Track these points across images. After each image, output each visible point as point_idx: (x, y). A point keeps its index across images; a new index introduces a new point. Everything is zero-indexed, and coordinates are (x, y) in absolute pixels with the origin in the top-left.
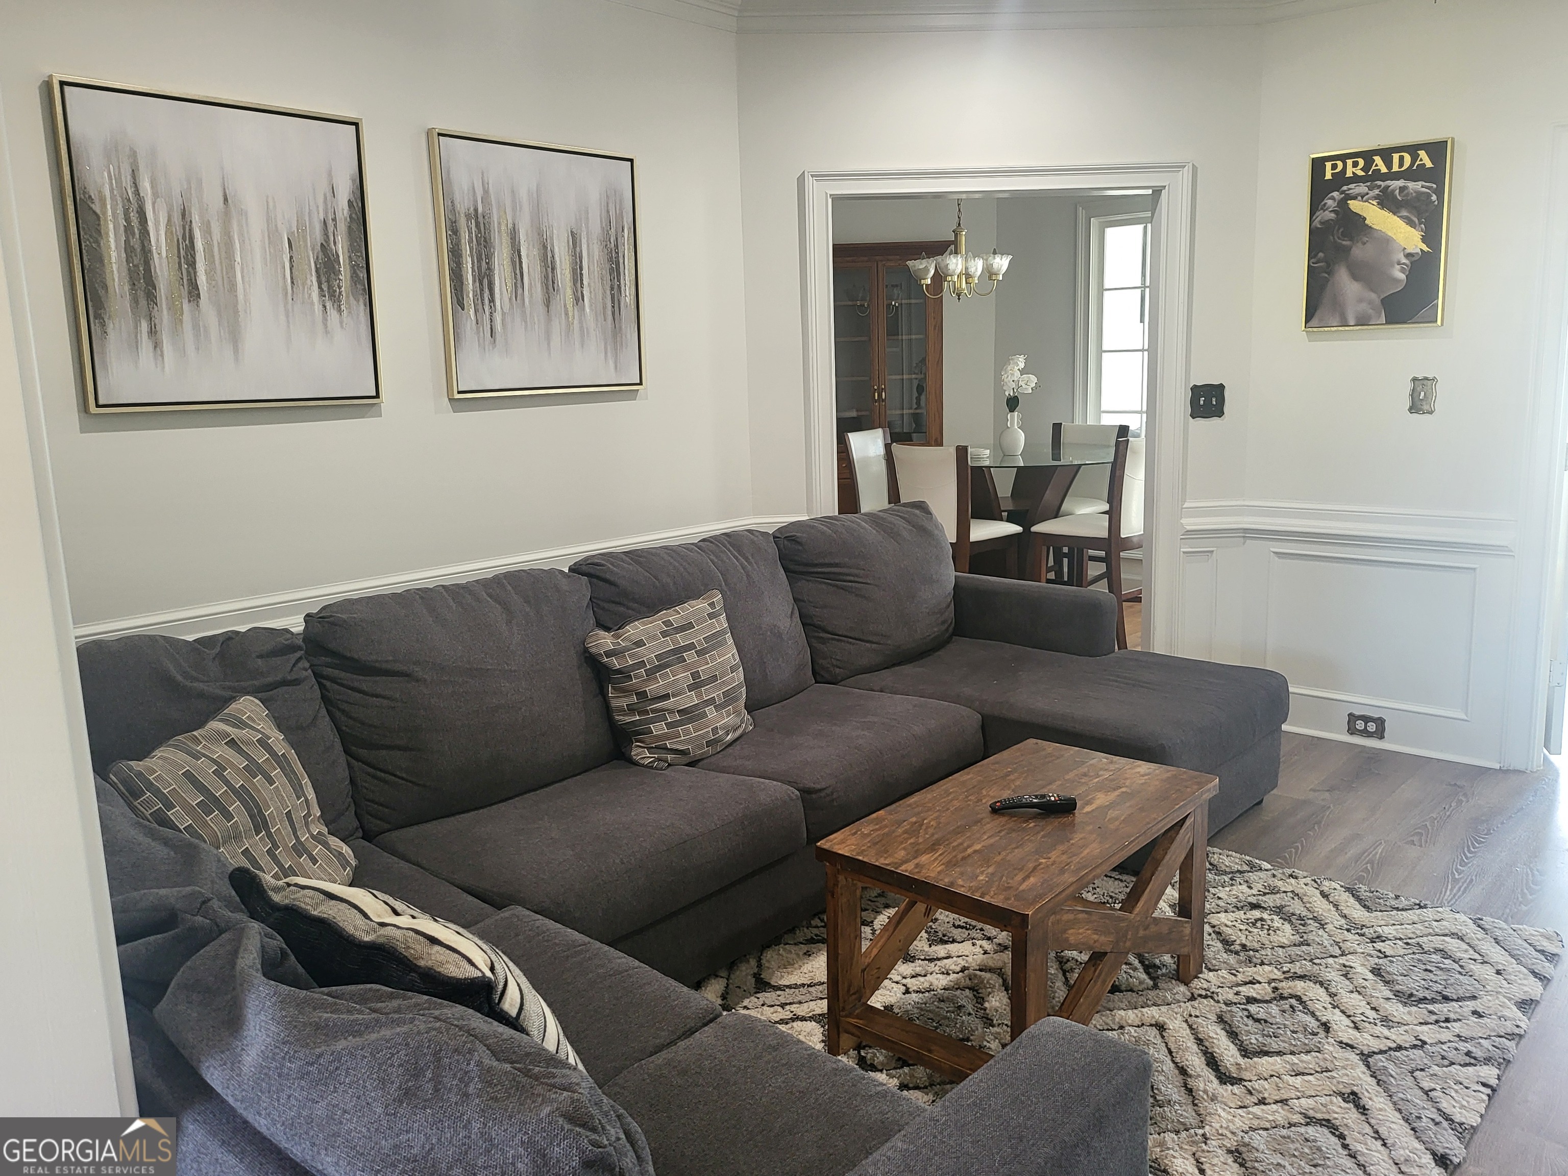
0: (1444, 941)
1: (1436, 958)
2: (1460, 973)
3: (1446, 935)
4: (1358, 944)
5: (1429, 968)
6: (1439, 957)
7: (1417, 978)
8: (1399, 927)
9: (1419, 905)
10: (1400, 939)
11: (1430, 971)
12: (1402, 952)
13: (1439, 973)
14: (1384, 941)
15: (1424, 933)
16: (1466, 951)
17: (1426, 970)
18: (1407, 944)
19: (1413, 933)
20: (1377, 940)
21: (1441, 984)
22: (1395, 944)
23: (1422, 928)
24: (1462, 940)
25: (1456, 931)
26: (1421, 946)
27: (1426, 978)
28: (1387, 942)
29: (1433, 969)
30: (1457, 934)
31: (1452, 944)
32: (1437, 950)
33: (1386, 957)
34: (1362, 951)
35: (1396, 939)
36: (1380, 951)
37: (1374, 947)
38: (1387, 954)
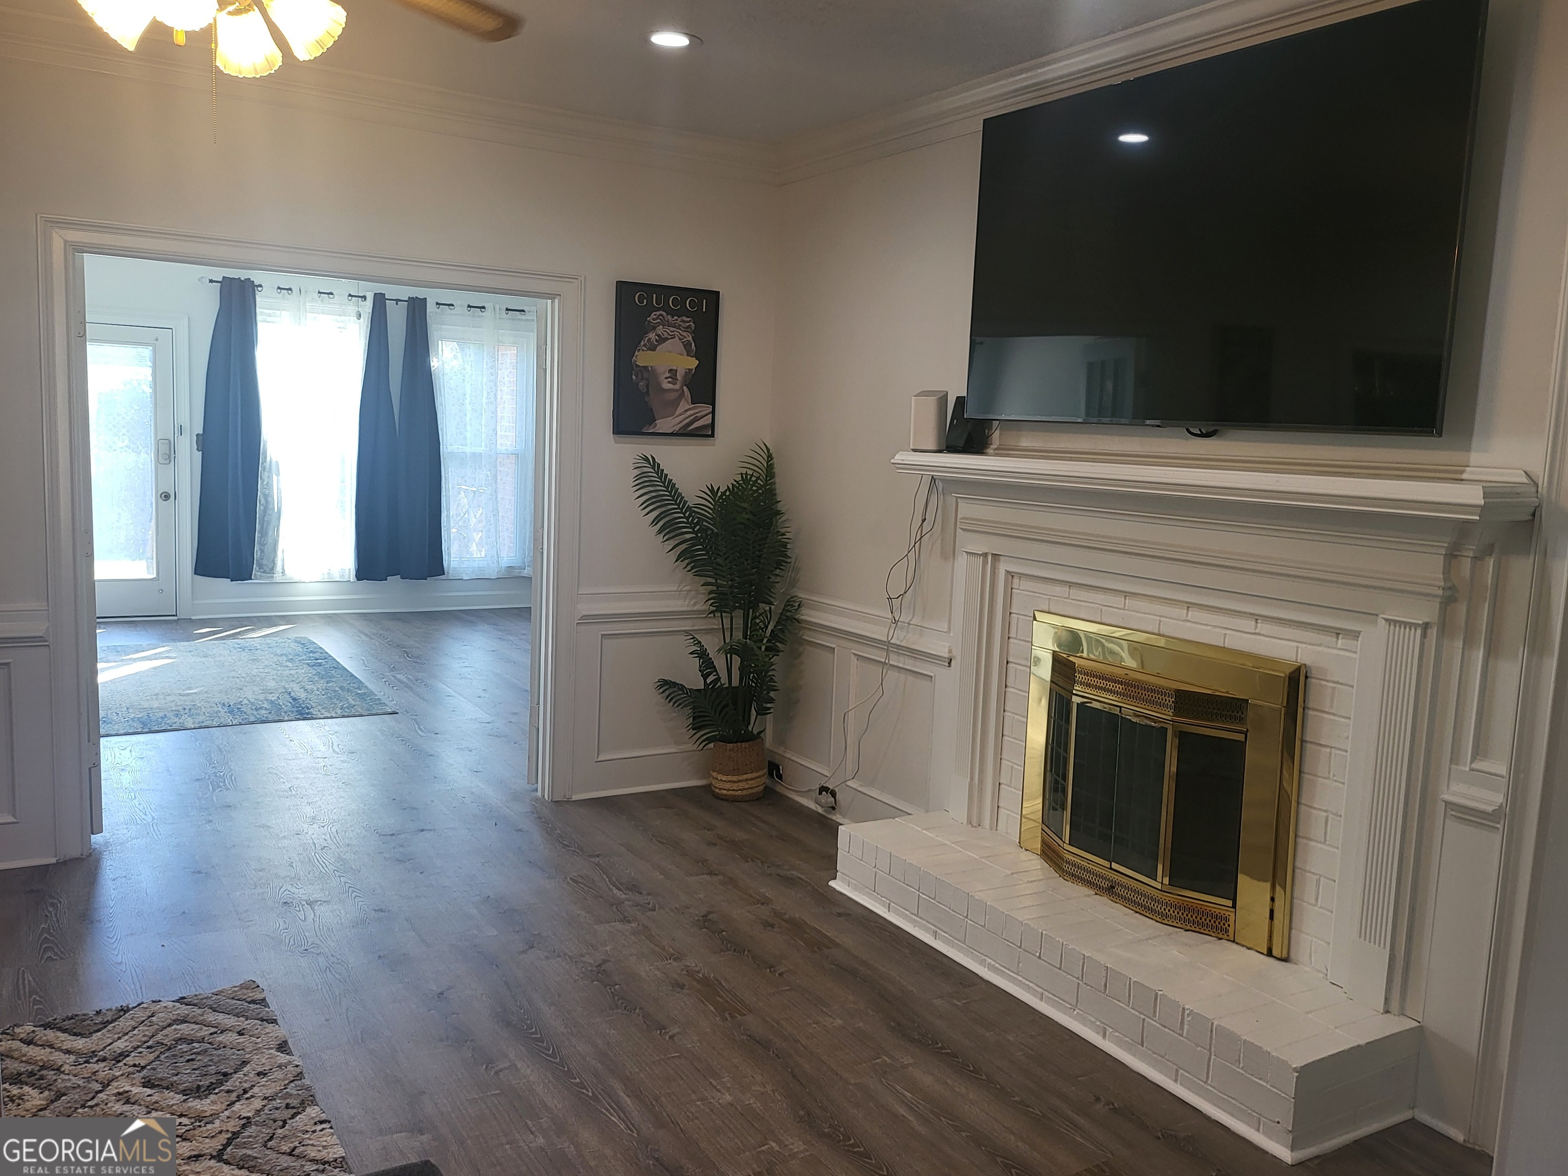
0: (175, 1030)
1: (184, 1047)
2: (216, 1049)
3: (170, 1025)
4: (110, 1069)
5: (188, 1058)
6: (184, 1046)
7: (188, 1071)
8: (126, 1037)
9: (122, 1010)
10: (138, 1047)
11: (193, 1060)
12: (152, 1057)
13: (199, 1057)
14: (128, 1056)
15: (154, 1031)
16: (201, 1029)
17: (188, 1061)
18: (148, 1047)
19: (144, 1036)
20: (121, 1058)
21: (210, 1066)
22: (140, 1053)
23: (146, 1028)
24: (186, 1022)
25: (175, 1017)
26: (162, 1044)
27: (195, 1067)
28: (133, 1054)
29: (193, 1057)
30: (178, 1020)
31: (185, 1029)
32: (178, 1040)
33: (143, 1068)
34: (120, 1073)
35: (135, 1048)
36: (135, 1065)
37: (125, 1064)
38: (142, 1064)
